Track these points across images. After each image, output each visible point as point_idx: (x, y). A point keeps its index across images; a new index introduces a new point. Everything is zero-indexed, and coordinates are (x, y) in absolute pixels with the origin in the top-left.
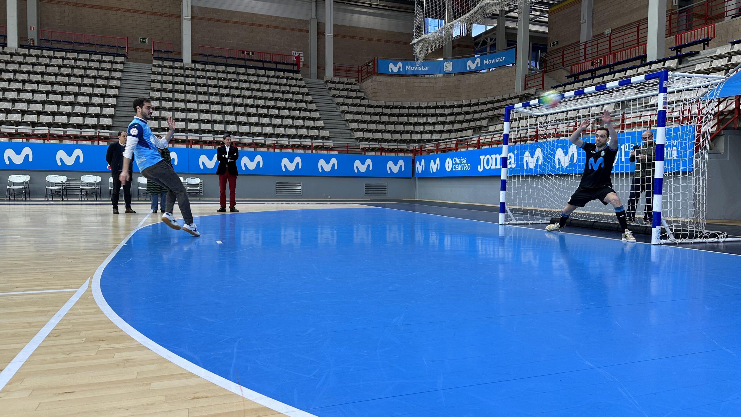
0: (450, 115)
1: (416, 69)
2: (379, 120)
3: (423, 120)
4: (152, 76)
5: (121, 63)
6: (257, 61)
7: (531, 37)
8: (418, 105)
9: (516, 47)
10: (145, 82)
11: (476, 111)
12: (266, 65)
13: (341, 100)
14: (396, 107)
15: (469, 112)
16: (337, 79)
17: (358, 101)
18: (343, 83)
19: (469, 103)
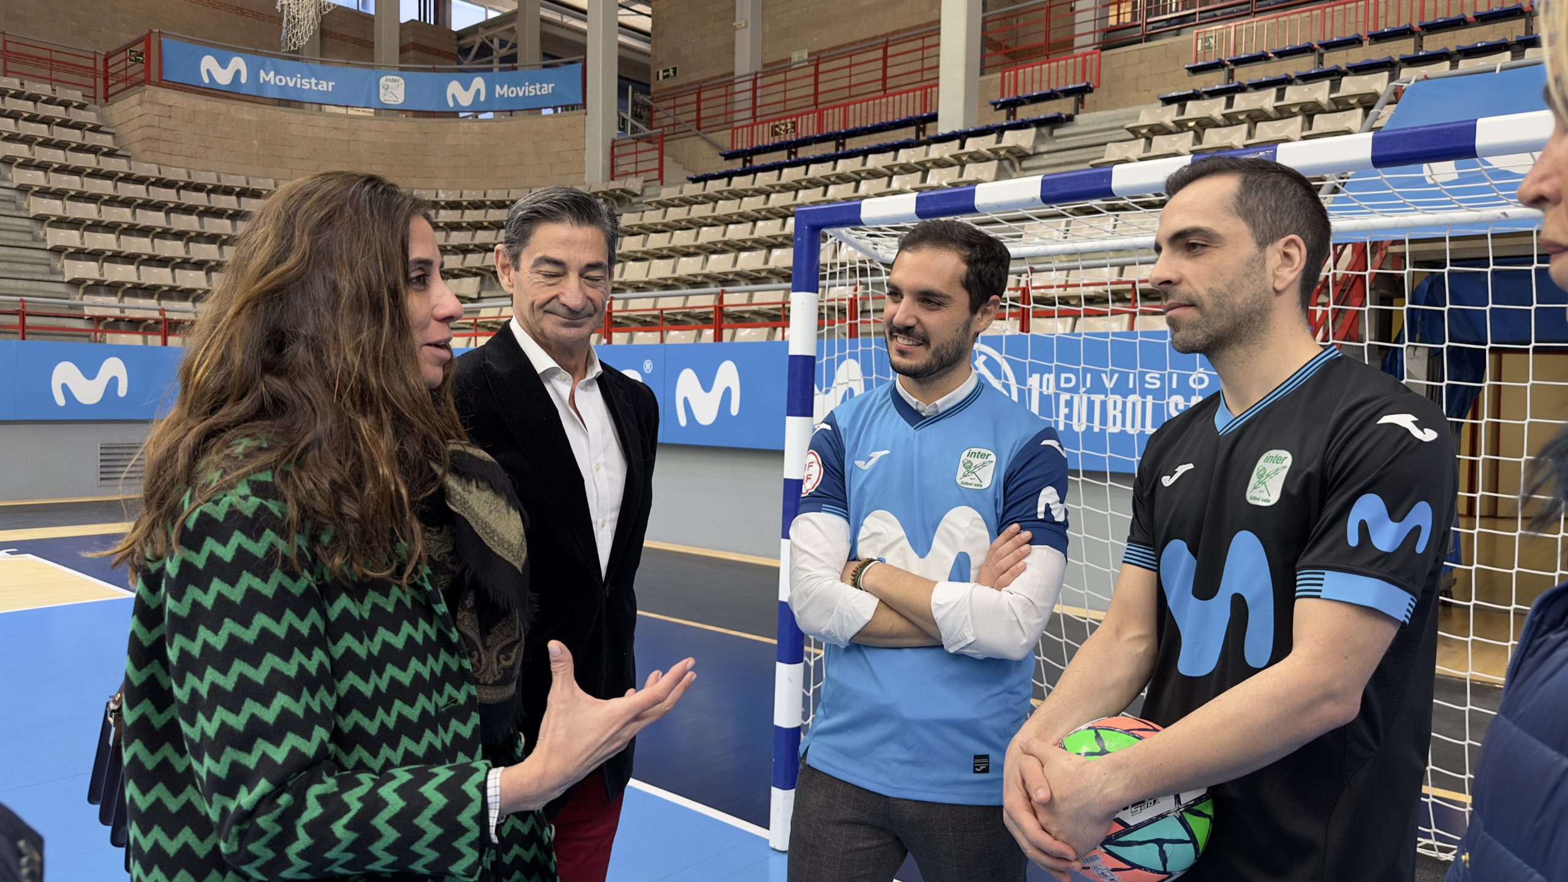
1: (291, 85)
9: (585, 61)
16: (12, 83)
19: (458, 199)
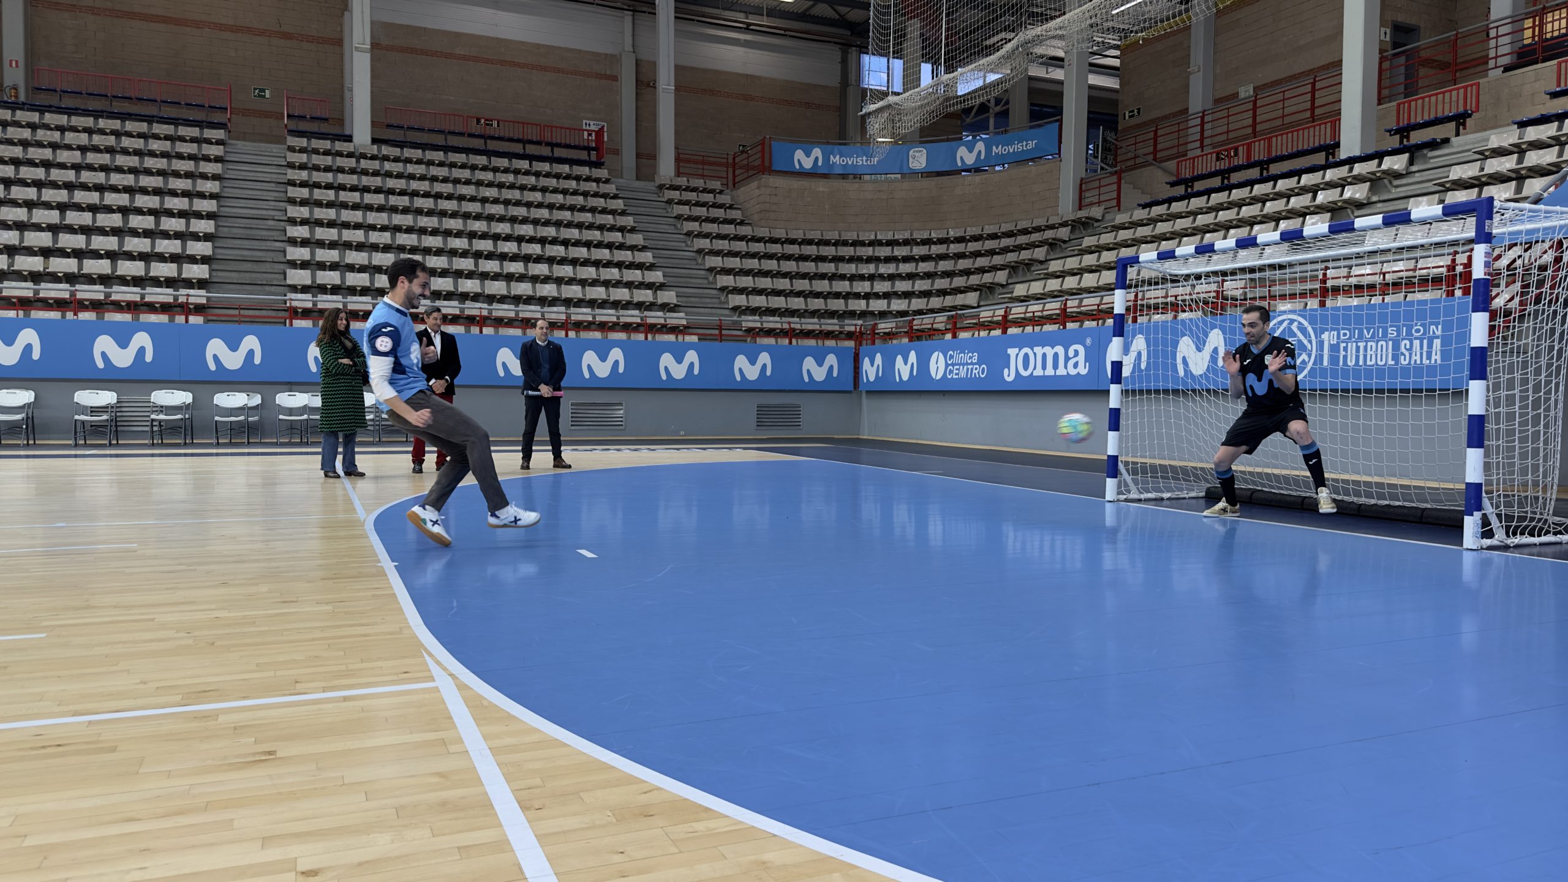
0: (924, 258)
1: (850, 163)
2: (776, 268)
3: (871, 269)
4: (289, 171)
5: (219, 142)
6: (511, 140)
7: (1091, 100)
8: (856, 238)
9: (1061, 121)
10: (273, 185)
11: (980, 251)
12: (531, 149)
13: (694, 226)
14: (810, 242)
15: (964, 253)
16: (682, 181)
17: (729, 229)
18: (694, 190)
19: (963, 235)
